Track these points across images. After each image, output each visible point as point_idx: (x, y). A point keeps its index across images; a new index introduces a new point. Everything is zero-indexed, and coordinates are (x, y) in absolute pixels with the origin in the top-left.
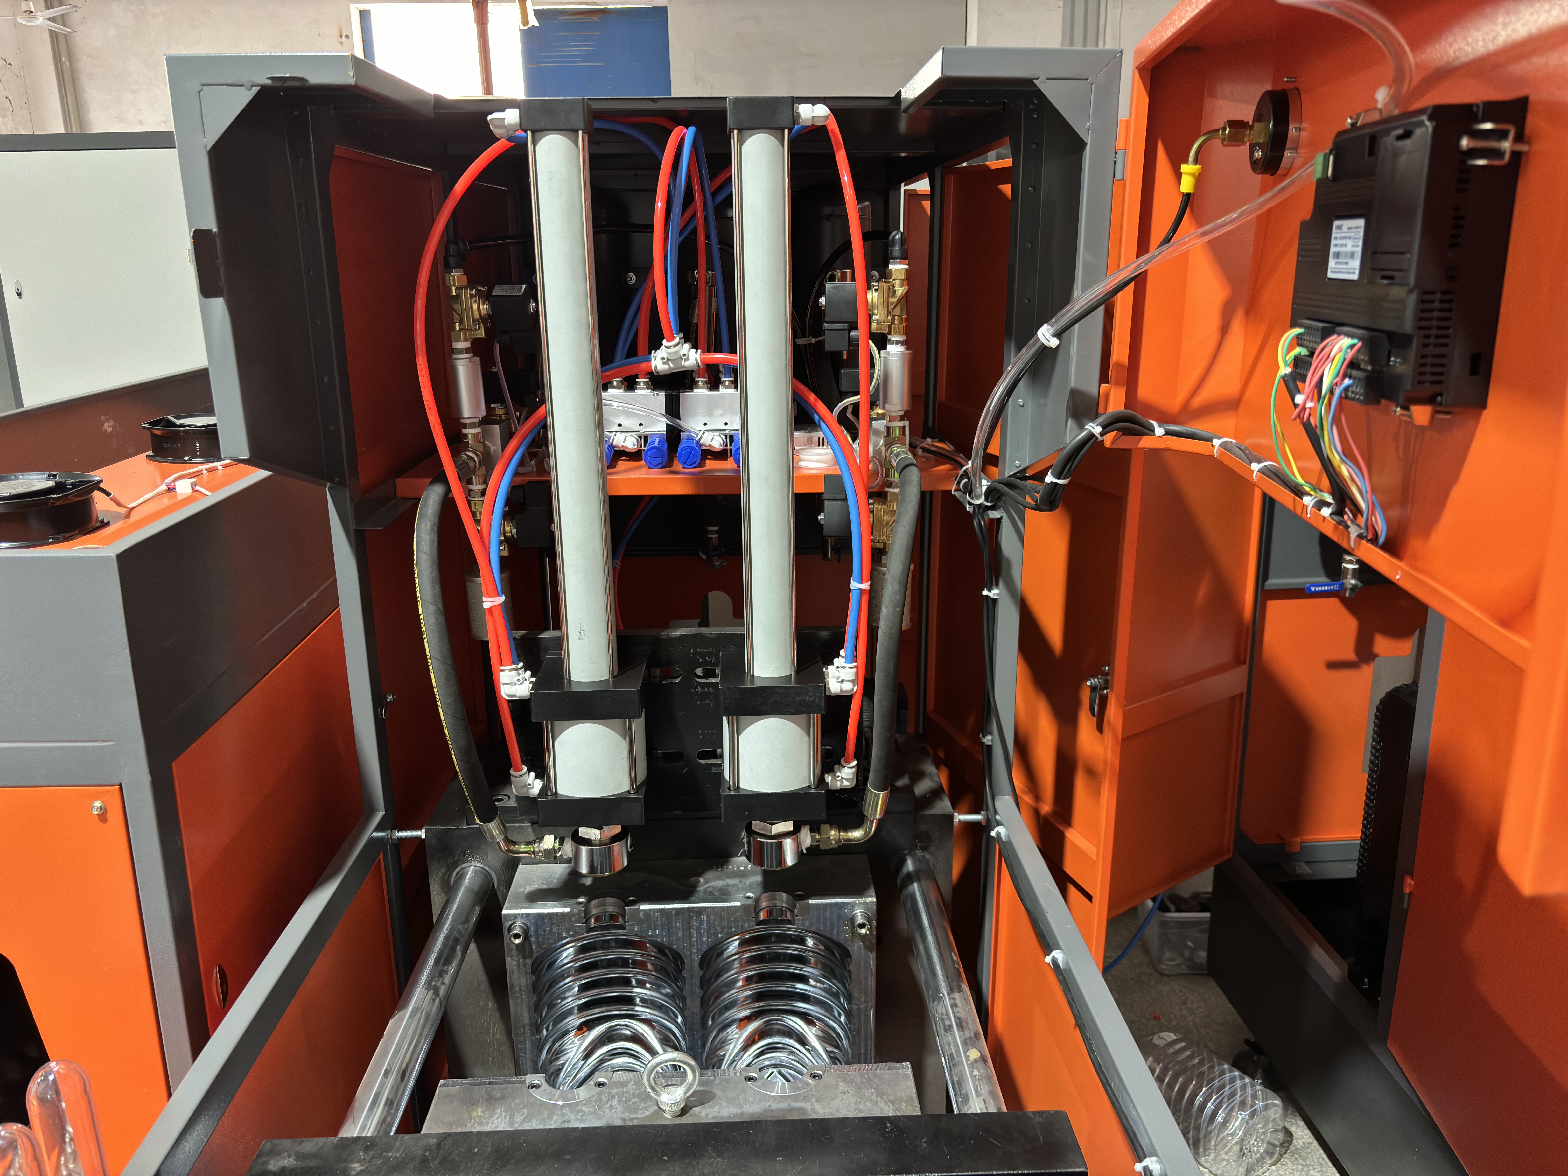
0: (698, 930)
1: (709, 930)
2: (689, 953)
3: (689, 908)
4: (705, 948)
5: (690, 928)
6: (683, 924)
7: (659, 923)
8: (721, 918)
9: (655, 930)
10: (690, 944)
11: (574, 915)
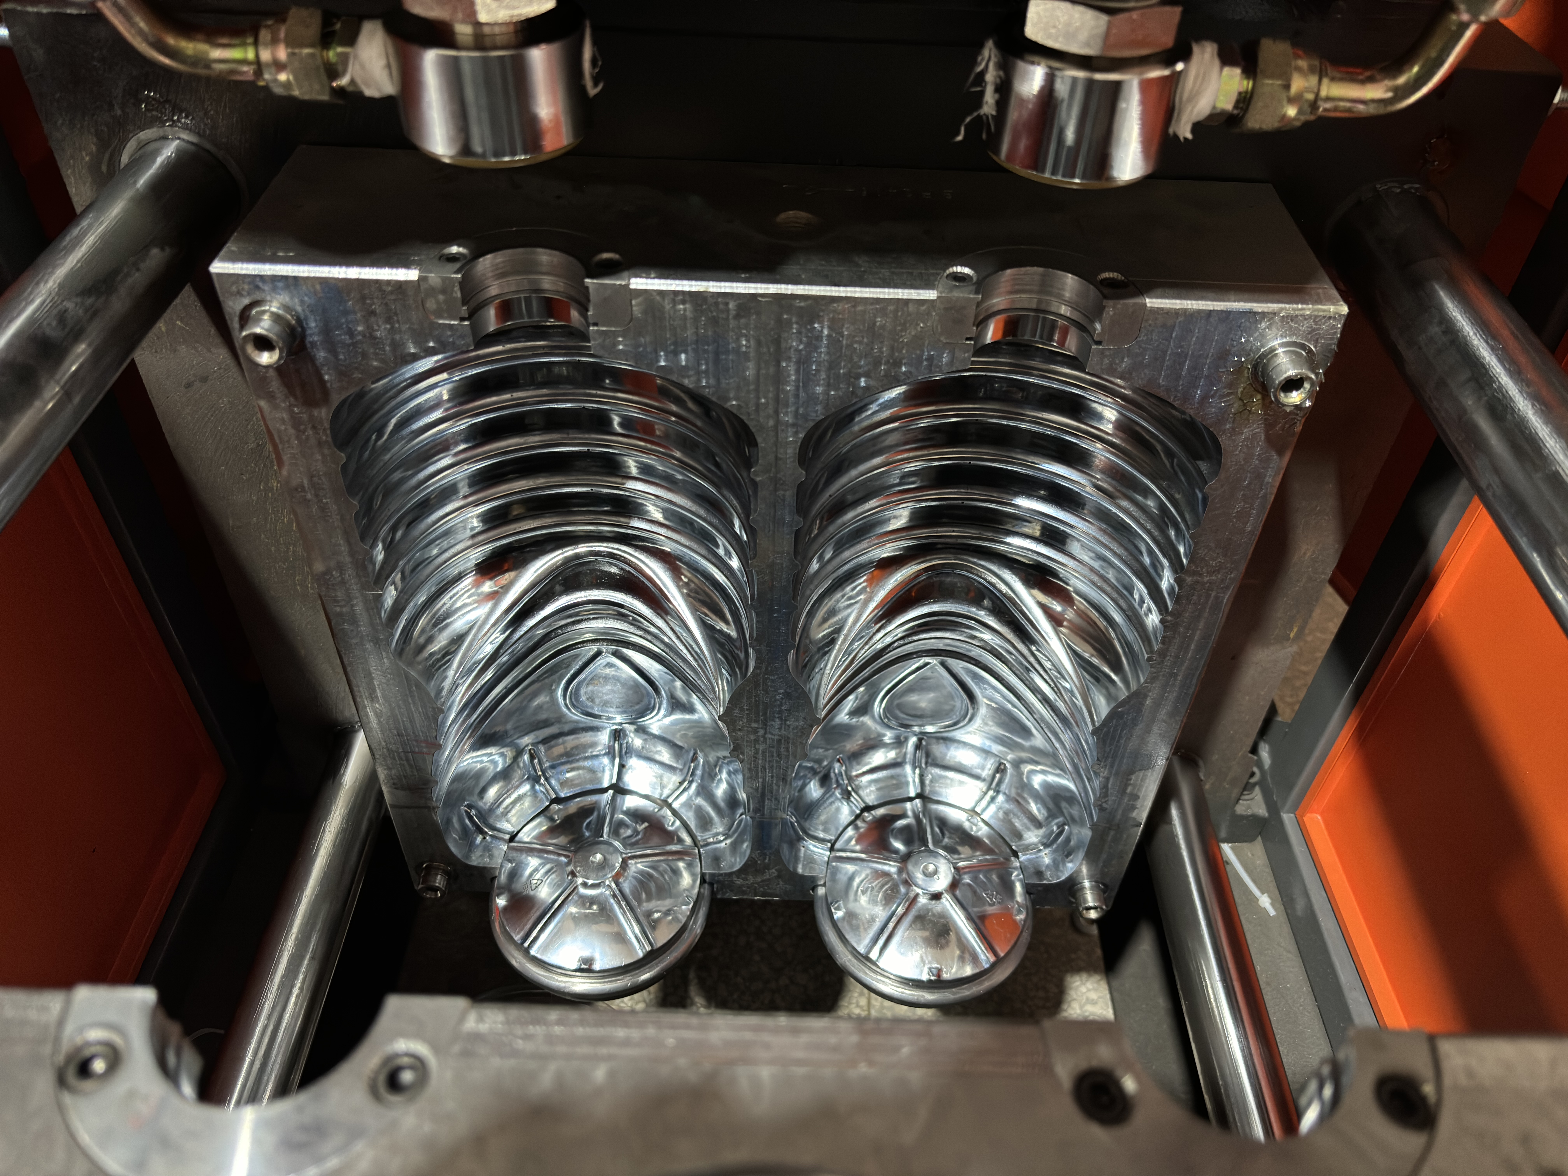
0: (803, 363)
1: (832, 366)
2: (771, 423)
3: (778, 298)
4: (818, 413)
5: (779, 354)
6: (759, 343)
7: (689, 333)
8: (873, 332)
9: (676, 354)
10: (777, 399)
11: (432, 292)
